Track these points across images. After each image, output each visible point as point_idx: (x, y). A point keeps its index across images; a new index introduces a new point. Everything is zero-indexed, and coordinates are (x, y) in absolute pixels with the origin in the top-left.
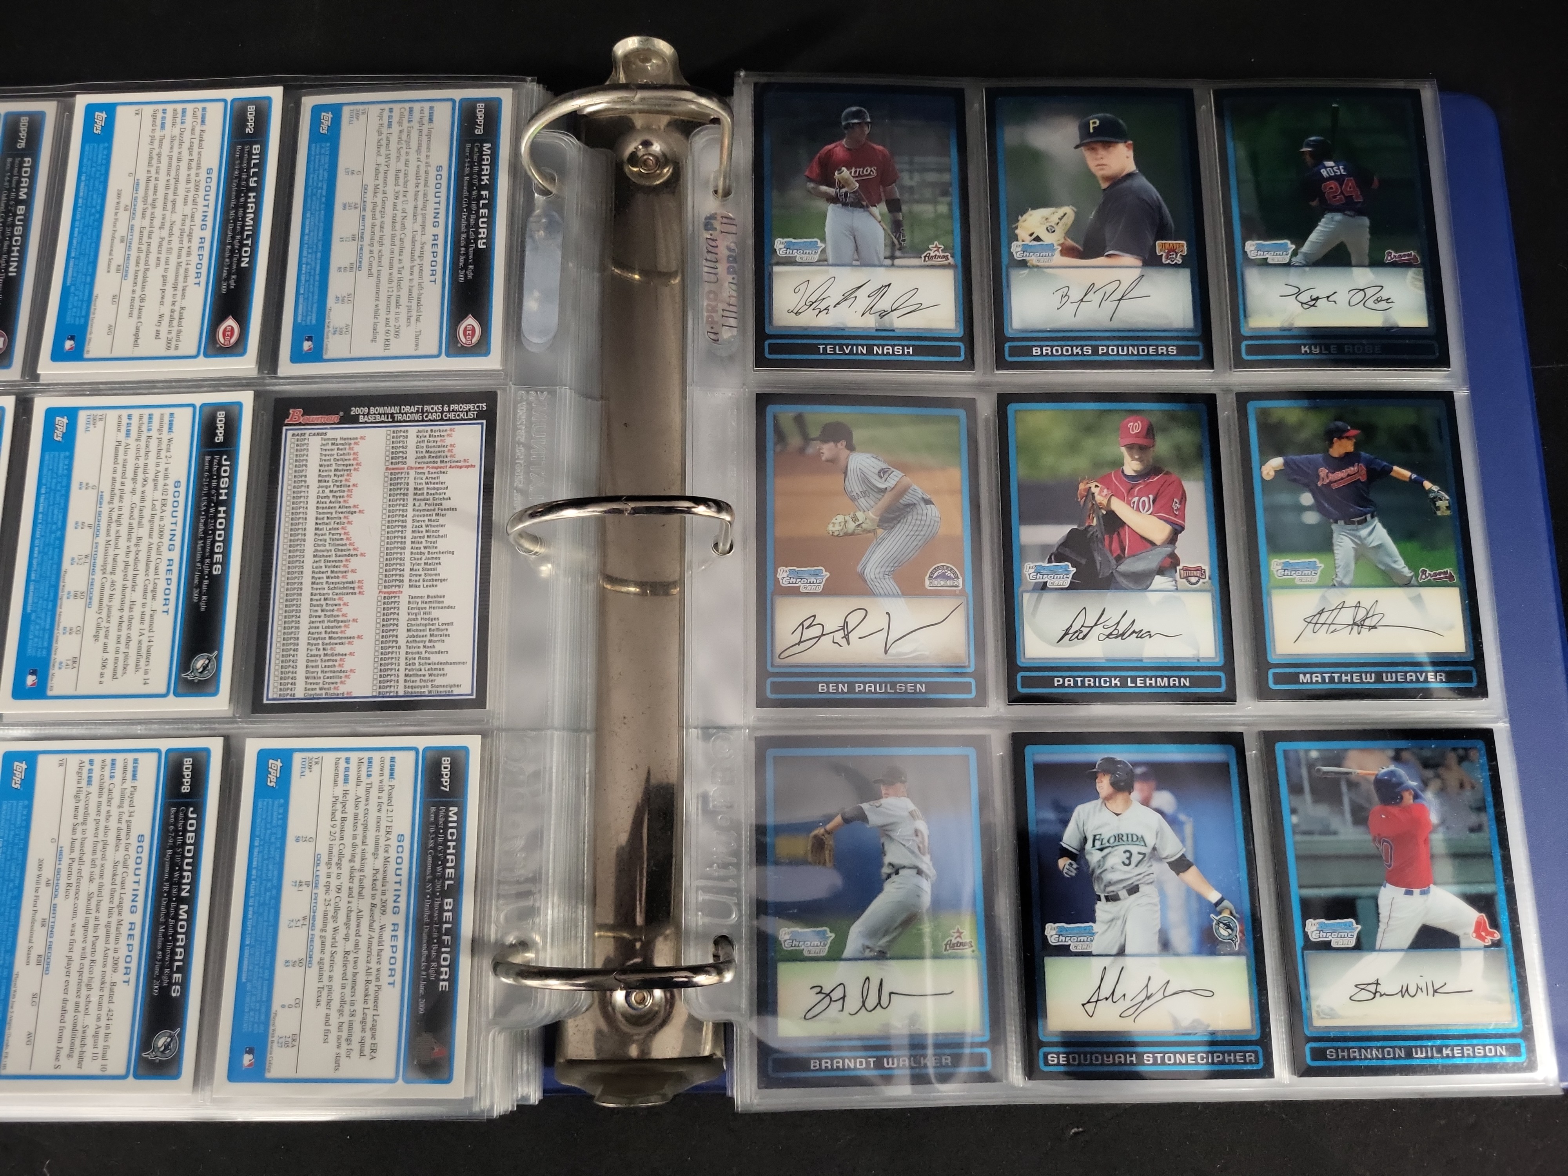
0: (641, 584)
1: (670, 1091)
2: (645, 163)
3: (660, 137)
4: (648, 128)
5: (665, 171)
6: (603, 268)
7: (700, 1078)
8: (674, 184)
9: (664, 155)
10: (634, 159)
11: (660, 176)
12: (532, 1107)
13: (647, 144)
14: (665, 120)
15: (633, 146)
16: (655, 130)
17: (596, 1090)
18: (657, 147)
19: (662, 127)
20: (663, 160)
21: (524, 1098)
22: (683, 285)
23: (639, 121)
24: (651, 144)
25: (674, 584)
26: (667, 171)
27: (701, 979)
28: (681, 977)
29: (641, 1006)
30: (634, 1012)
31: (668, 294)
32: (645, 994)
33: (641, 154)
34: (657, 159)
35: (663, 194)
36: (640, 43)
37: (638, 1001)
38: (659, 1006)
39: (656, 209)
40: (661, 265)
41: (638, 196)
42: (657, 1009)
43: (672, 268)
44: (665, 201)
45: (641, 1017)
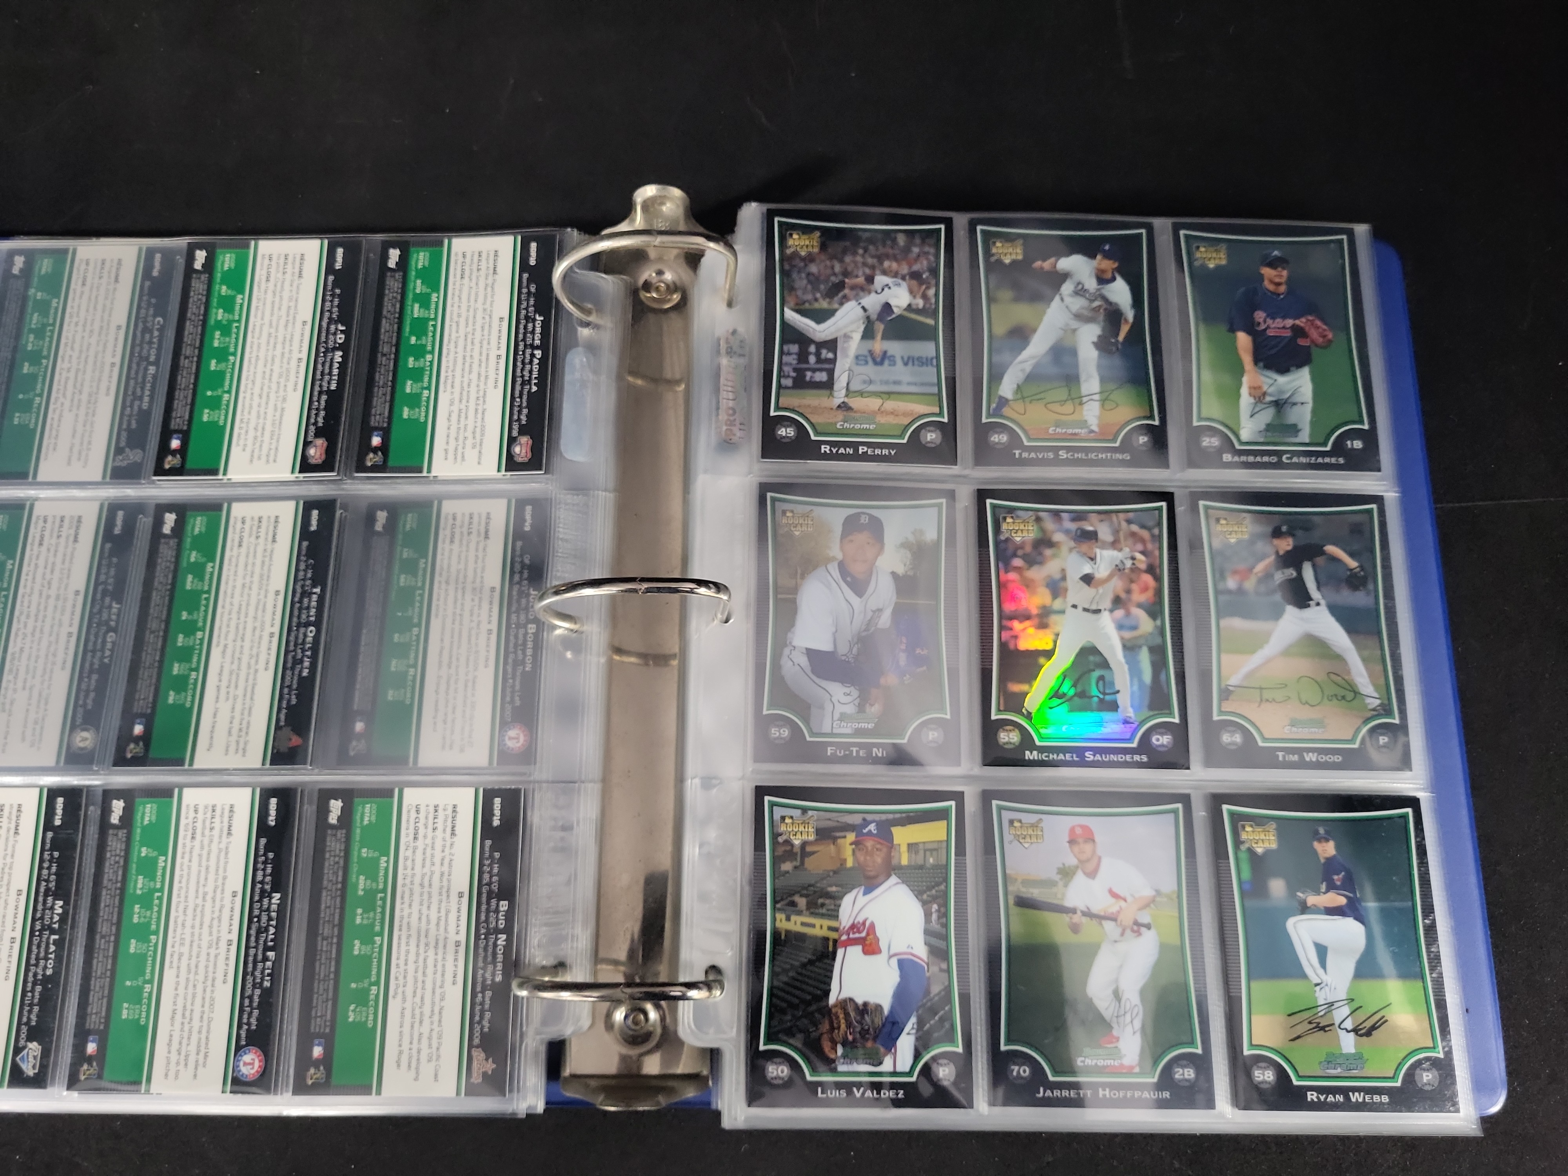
0: (644, 656)
2: (657, 289)
3: (671, 268)
4: (660, 259)
5: (674, 297)
6: (620, 378)
7: (690, 1093)
8: (682, 306)
9: (674, 283)
10: (647, 286)
11: (669, 300)
13: (660, 273)
14: (675, 252)
15: (647, 274)
16: (668, 261)
17: (598, 1099)
18: (668, 276)
19: (673, 258)
20: (673, 288)
21: (531, 1107)
22: (688, 393)
23: (652, 254)
24: (663, 273)
25: (674, 657)
26: (676, 297)
27: (693, 993)
28: (676, 992)
29: (638, 1028)
30: (631, 1033)
31: (674, 399)
32: (642, 1017)
33: (654, 281)
34: (668, 286)
35: (673, 315)
36: (658, 190)
37: (636, 1022)
38: (654, 1025)
39: (665, 328)
40: (668, 374)
41: (651, 317)
42: (651, 1029)
43: (678, 376)
44: (675, 321)
45: (638, 1037)
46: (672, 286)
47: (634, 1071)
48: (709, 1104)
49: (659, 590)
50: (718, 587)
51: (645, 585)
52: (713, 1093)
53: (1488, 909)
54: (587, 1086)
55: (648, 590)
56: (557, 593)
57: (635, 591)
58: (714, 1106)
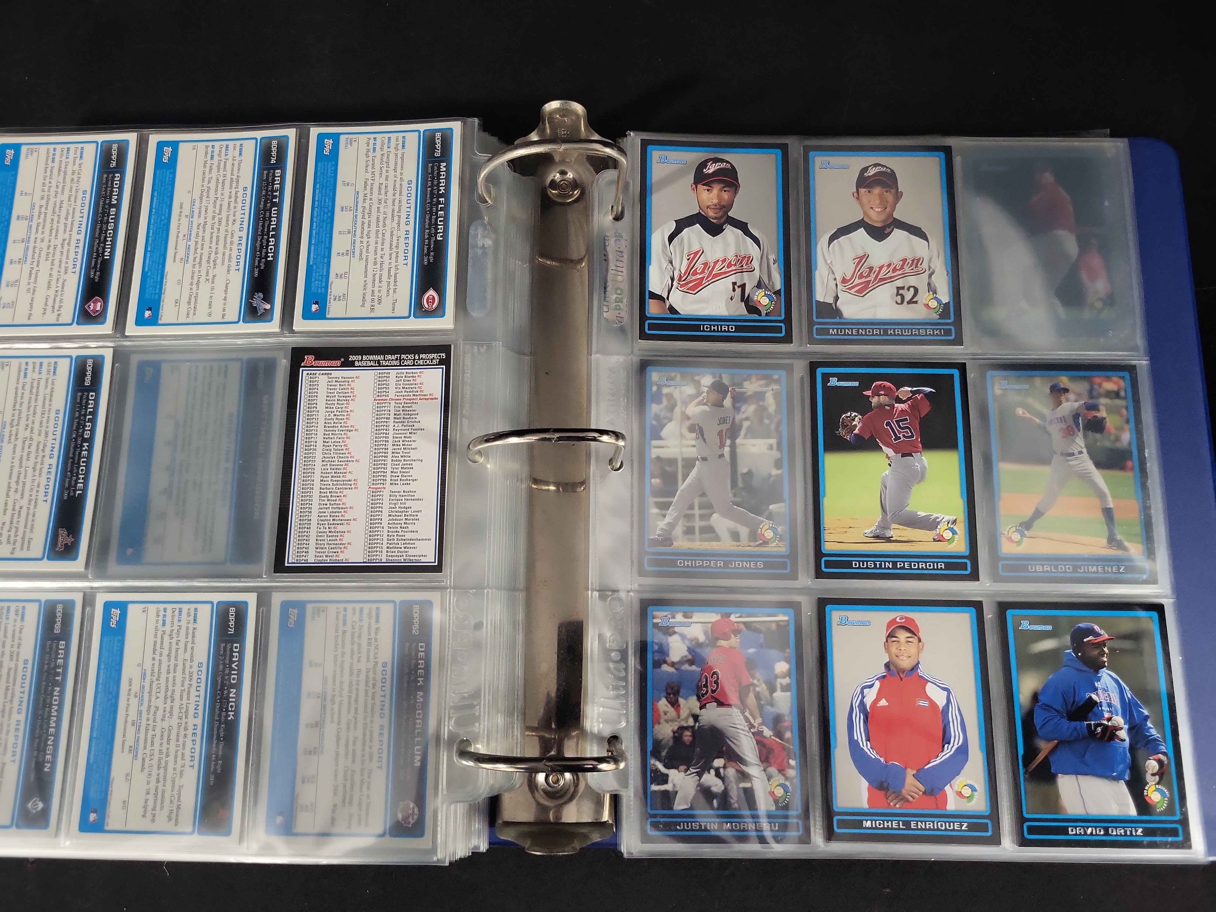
0: (557, 484)
1: (577, 845)
2: (561, 187)
3: (571, 168)
4: (563, 162)
5: (576, 192)
6: (532, 260)
7: (597, 838)
8: (582, 200)
9: (574, 180)
10: (554, 184)
11: (571, 196)
12: (482, 854)
13: (563, 173)
15: (553, 174)
16: (571, 164)
17: (526, 844)
18: (570, 175)
19: (573, 160)
20: (575, 184)
21: (475, 847)
23: (557, 158)
24: (566, 173)
25: (580, 484)
27: (602, 766)
28: (589, 764)
29: (557, 785)
30: (551, 789)
31: (579, 274)
32: (559, 776)
33: (558, 180)
34: (570, 184)
35: (574, 208)
36: (561, 104)
37: (554, 781)
38: (569, 785)
39: (569, 216)
40: (572, 254)
41: (556, 210)
43: (581, 256)
44: (576, 213)
45: (557, 792)
47: (553, 820)
49: (569, 439)
50: (617, 435)
51: (557, 435)
52: (617, 838)
54: (518, 831)
55: (560, 439)
56: (487, 441)
57: (549, 440)
58: (616, 845)
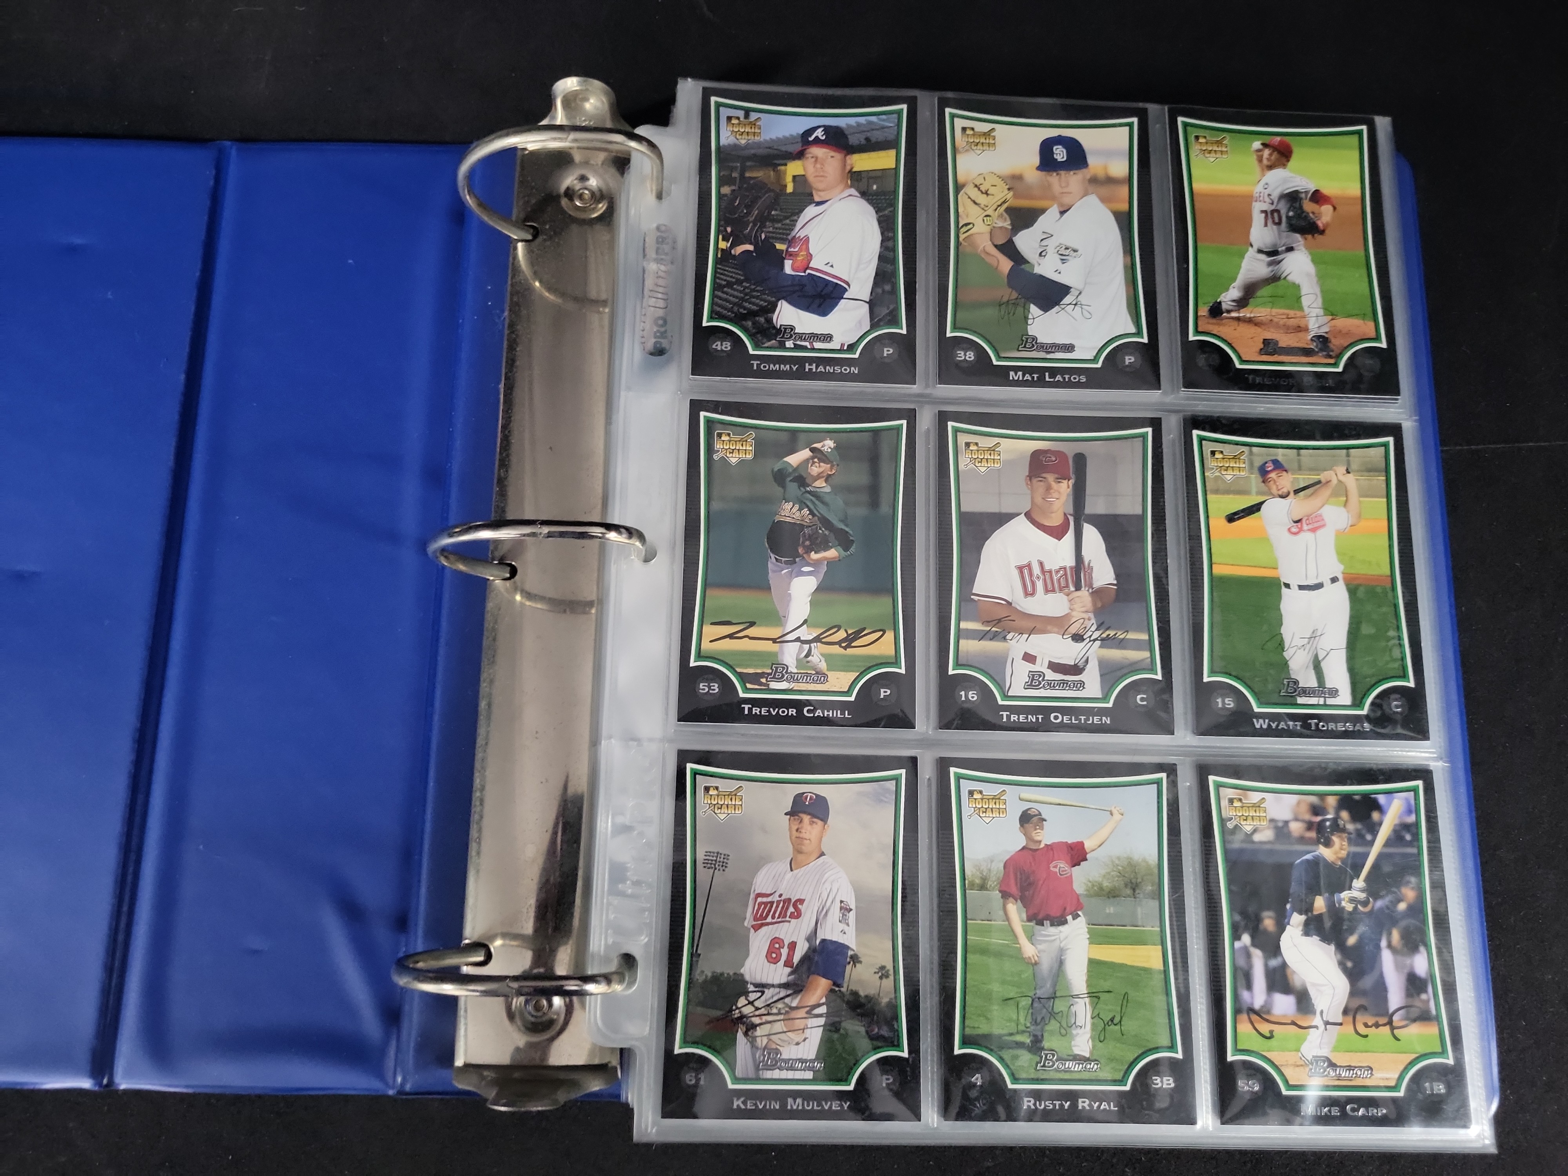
1: (563, 1096)
2: (581, 197)
3: (596, 173)
4: (586, 163)
5: (600, 205)
7: (596, 1085)
8: (608, 218)
9: (600, 190)
10: (570, 194)
11: (594, 210)
13: (583, 178)
14: (602, 156)
15: (569, 180)
16: (593, 165)
17: (491, 1094)
18: (593, 182)
19: (600, 163)
20: (598, 196)
22: (613, 316)
23: (577, 157)
24: (588, 179)
25: (591, 604)
26: (602, 207)
27: (592, 988)
28: (576, 986)
29: (540, 1014)
30: (533, 1019)
31: (597, 321)
32: (545, 1002)
33: (577, 187)
34: (593, 194)
35: (598, 227)
36: (580, 83)
37: (538, 1008)
38: (558, 1014)
39: (590, 241)
40: (593, 294)
41: (574, 228)
42: (555, 1017)
43: (604, 296)
44: (600, 233)
45: (541, 1023)
46: (598, 194)
47: (537, 1062)
48: (618, 1096)
49: (562, 535)
50: (630, 532)
51: (546, 530)
52: (624, 1086)
53: (1485, 899)
54: (483, 1078)
55: (550, 535)
57: (535, 535)
58: (623, 1099)
